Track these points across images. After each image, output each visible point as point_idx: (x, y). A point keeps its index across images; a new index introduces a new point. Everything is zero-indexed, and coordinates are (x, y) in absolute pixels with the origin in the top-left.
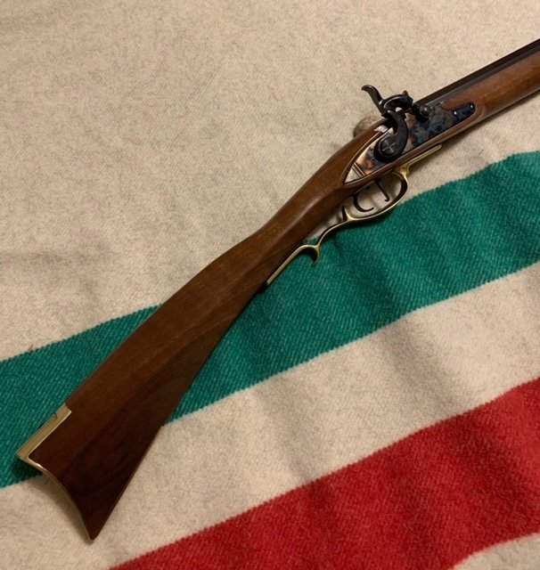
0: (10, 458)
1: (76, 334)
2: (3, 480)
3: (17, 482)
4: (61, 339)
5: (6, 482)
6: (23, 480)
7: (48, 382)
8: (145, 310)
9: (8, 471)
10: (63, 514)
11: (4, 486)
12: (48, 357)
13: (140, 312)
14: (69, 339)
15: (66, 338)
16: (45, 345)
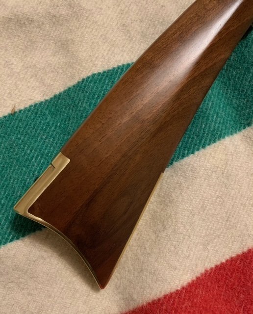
0: (7, 216)
1: (57, 93)
2: (3, 238)
3: (18, 238)
4: (43, 100)
5: (7, 239)
6: (23, 236)
7: (36, 141)
8: (123, 65)
9: (7, 228)
10: (68, 266)
11: (5, 243)
12: (32, 117)
13: (118, 67)
14: (51, 99)
15: (47, 98)
16: (27, 106)
